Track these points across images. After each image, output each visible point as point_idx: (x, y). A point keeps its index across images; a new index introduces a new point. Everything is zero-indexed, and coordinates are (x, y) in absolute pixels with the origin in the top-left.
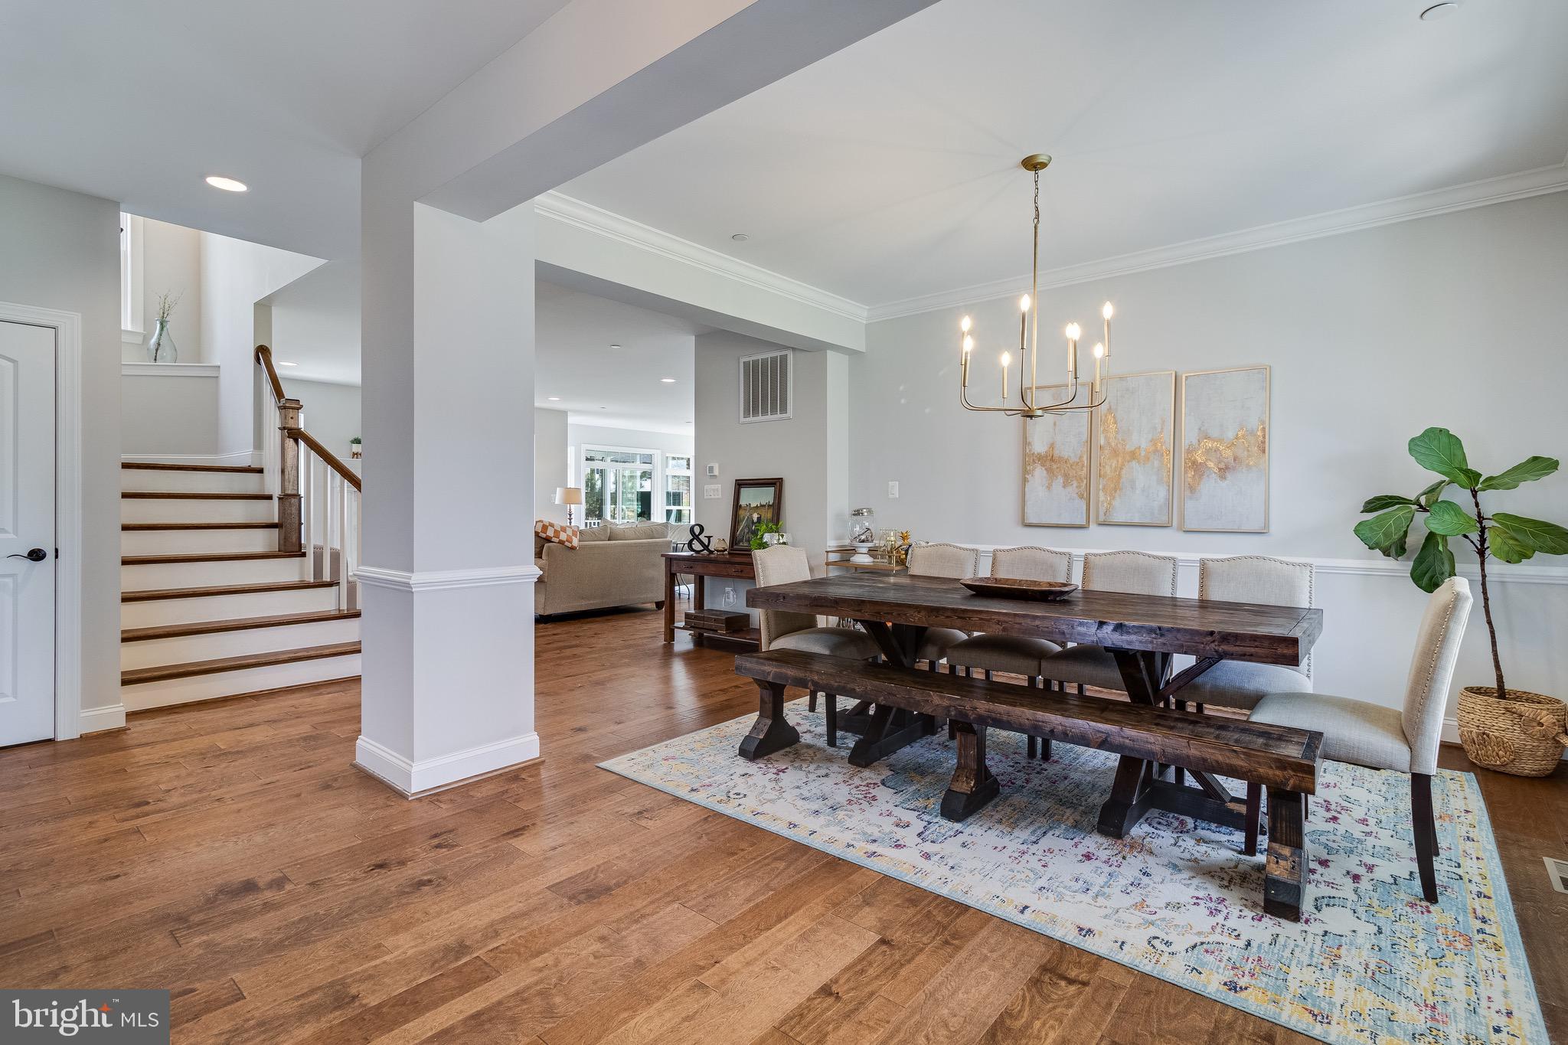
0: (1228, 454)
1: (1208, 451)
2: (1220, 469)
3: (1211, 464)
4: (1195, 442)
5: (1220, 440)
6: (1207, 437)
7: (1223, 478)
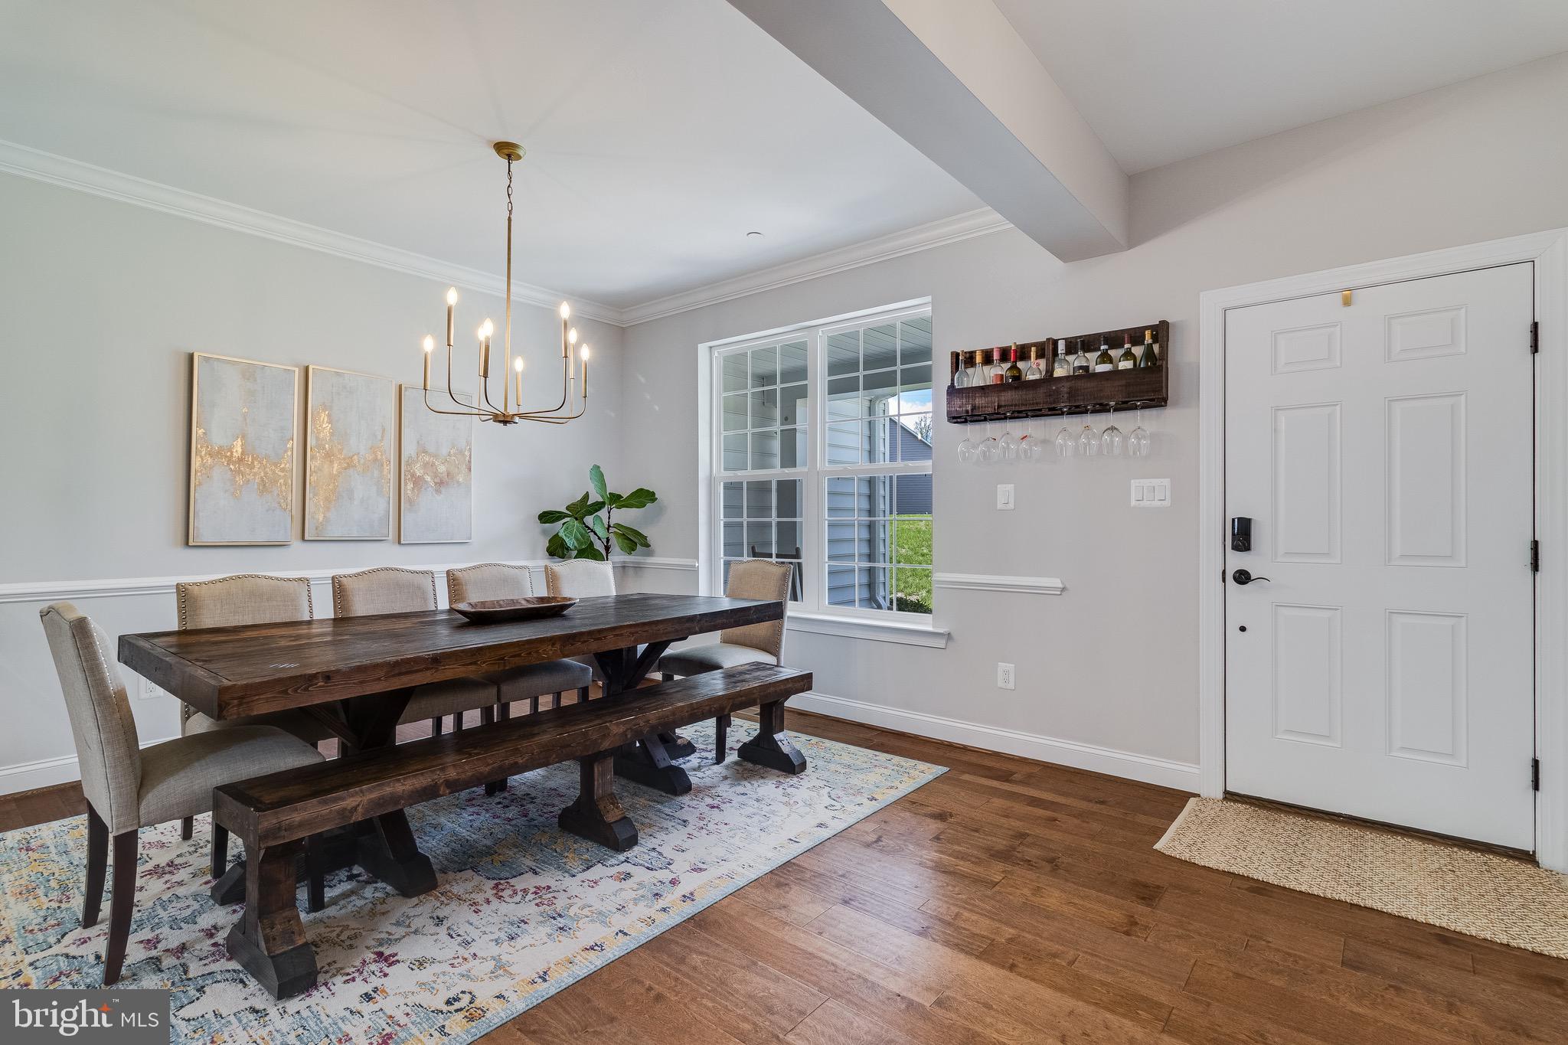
0: (442, 469)
1: (425, 465)
2: (436, 483)
3: (428, 478)
4: (414, 455)
5: (436, 456)
6: (425, 452)
7: (438, 491)
